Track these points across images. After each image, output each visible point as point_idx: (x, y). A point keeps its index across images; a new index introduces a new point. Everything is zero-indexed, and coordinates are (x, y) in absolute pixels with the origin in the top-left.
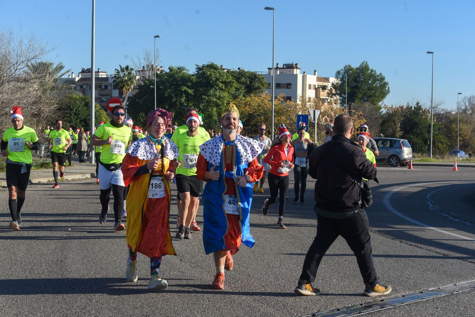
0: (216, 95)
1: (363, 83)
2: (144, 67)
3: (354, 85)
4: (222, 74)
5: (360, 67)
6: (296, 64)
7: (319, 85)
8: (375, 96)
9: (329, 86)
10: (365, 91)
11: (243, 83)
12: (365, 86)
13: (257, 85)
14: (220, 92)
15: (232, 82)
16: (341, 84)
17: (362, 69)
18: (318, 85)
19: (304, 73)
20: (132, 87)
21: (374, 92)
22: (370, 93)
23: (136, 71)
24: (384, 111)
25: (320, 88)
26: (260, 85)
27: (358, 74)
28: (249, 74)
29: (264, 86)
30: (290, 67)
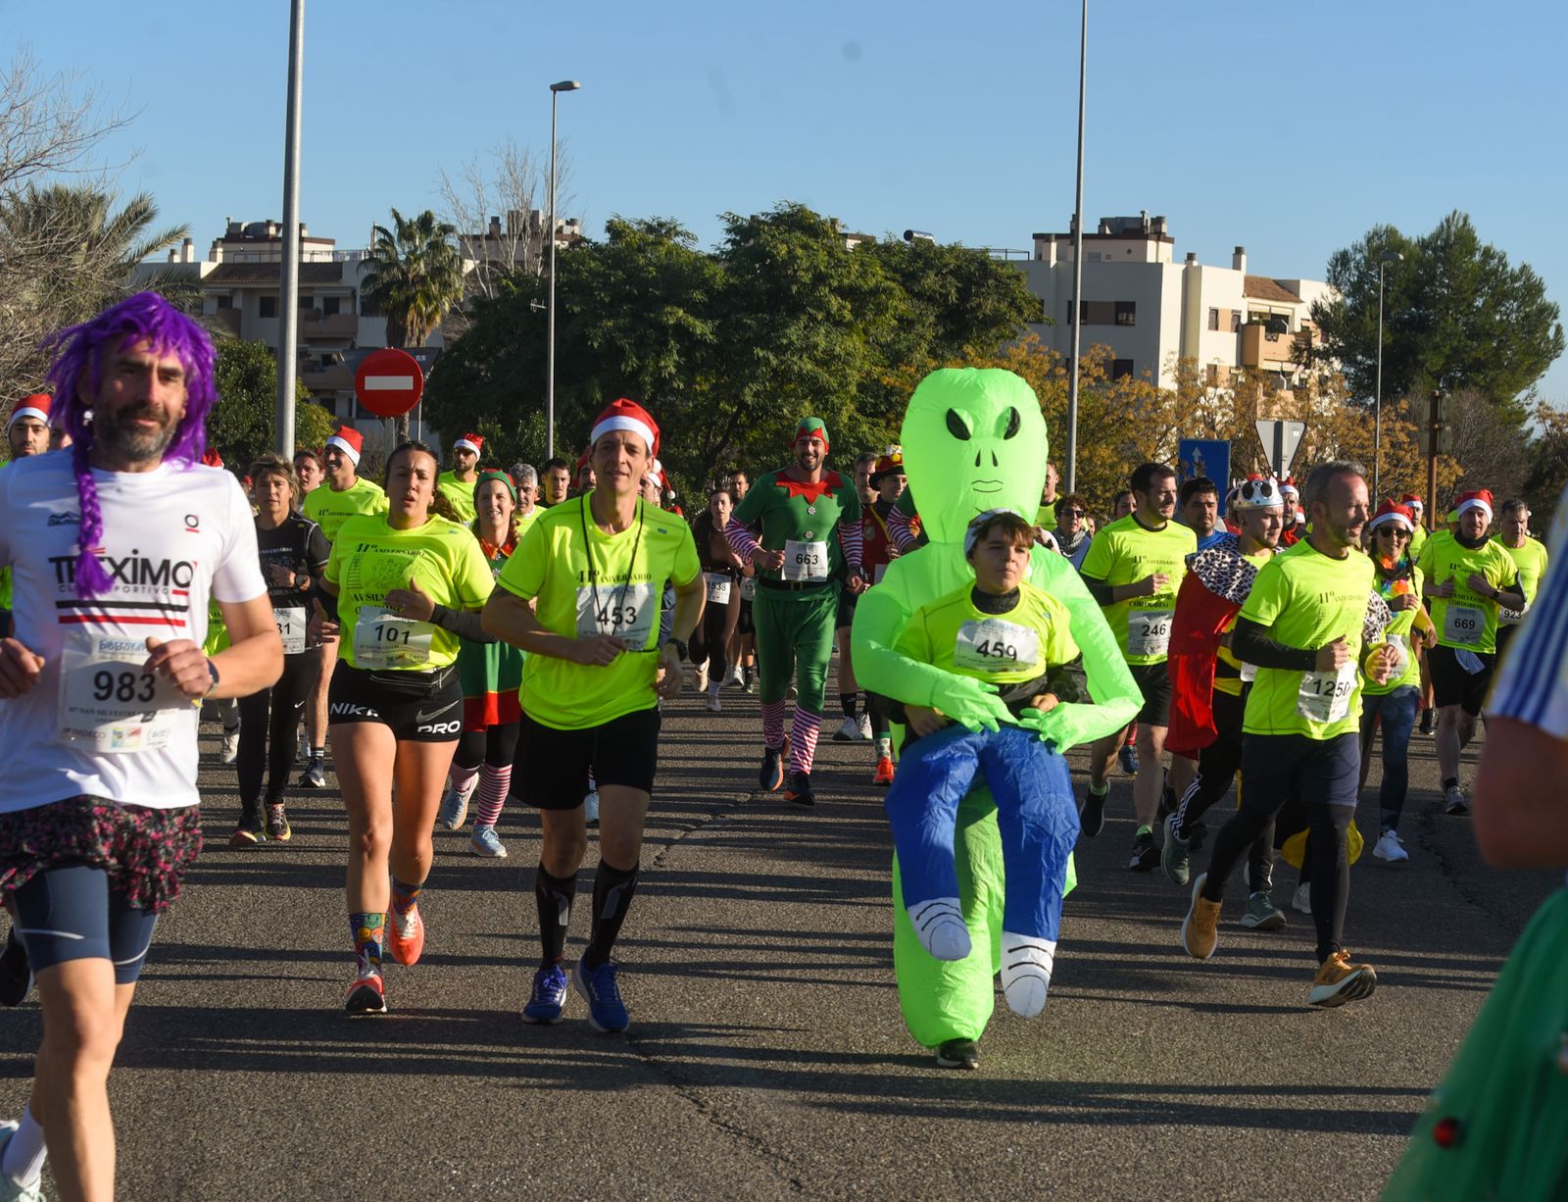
0: (816, 346)
1: (1448, 309)
2: (495, 220)
3: (1411, 314)
4: (842, 256)
5: (1436, 236)
6: (1158, 221)
7: (1255, 313)
8: (1499, 366)
9: (1300, 315)
10: (1455, 343)
11: (930, 298)
12: (1457, 320)
13: (989, 306)
14: (833, 336)
15: (884, 291)
16: (1353, 308)
17: (1447, 246)
18: (1250, 314)
19: (1191, 257)
20: (447, 307)
21: (1498, 348)
22: (1479, 350)
23: (461, 238)
24: (1536, 429)
25: (1257, 323)
26: (1003, 306)
27: (1429, 266)
28: (957, 258)
29: (1020, 312)
30: (1133, 231)
